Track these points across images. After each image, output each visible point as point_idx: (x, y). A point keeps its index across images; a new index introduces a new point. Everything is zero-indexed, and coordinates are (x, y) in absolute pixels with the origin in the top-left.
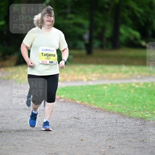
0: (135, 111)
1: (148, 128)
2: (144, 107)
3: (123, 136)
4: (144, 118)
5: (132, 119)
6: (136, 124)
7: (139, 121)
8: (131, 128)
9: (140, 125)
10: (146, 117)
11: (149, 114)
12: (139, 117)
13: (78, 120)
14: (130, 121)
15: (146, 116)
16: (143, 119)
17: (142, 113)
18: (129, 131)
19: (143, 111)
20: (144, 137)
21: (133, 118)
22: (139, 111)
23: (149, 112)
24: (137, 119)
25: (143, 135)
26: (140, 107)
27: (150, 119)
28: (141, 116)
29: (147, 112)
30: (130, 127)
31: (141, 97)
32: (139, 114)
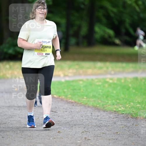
0: (109, 105)
1: (121, 121)
2: (118, 101)
3: (98, 129)
4: (118, 112)
5: (106, 113)
6: (110, 117)
7: (113, 114)
8: (106, 121)
9: (113, 118)
10: (120, 111)
11: (122, 108)
12: (113, 110)
13: (56, 114)
14: (104, 114)
15: (120, 109)
16: (116, 112)
17: (116, 106)
18: (104, 123)
19: (116, 105)
20: (117, 129)
21: (107, 111)
22: (113, 104)
23: (122, 106)
24: (111, 112)
25: (116, 128)
26: (114, 101)
27: (123, 112)
28: (115, 110)
29: (120, 106)
30: (105, 119)
31: (115, 92)
32: (113, 108)
